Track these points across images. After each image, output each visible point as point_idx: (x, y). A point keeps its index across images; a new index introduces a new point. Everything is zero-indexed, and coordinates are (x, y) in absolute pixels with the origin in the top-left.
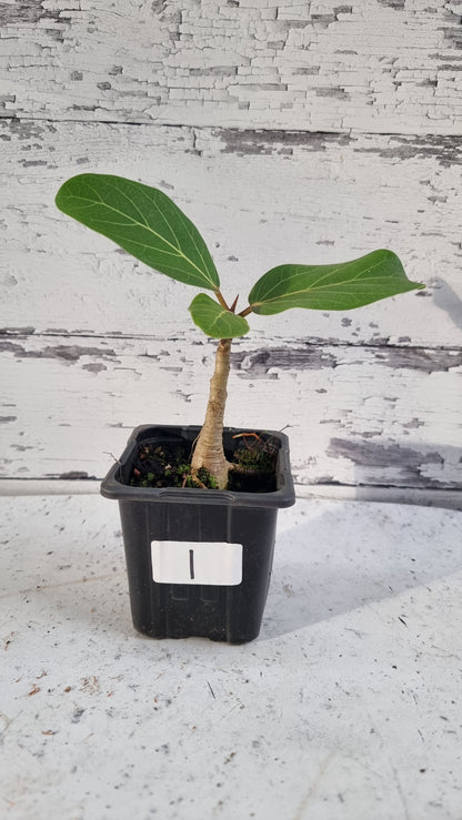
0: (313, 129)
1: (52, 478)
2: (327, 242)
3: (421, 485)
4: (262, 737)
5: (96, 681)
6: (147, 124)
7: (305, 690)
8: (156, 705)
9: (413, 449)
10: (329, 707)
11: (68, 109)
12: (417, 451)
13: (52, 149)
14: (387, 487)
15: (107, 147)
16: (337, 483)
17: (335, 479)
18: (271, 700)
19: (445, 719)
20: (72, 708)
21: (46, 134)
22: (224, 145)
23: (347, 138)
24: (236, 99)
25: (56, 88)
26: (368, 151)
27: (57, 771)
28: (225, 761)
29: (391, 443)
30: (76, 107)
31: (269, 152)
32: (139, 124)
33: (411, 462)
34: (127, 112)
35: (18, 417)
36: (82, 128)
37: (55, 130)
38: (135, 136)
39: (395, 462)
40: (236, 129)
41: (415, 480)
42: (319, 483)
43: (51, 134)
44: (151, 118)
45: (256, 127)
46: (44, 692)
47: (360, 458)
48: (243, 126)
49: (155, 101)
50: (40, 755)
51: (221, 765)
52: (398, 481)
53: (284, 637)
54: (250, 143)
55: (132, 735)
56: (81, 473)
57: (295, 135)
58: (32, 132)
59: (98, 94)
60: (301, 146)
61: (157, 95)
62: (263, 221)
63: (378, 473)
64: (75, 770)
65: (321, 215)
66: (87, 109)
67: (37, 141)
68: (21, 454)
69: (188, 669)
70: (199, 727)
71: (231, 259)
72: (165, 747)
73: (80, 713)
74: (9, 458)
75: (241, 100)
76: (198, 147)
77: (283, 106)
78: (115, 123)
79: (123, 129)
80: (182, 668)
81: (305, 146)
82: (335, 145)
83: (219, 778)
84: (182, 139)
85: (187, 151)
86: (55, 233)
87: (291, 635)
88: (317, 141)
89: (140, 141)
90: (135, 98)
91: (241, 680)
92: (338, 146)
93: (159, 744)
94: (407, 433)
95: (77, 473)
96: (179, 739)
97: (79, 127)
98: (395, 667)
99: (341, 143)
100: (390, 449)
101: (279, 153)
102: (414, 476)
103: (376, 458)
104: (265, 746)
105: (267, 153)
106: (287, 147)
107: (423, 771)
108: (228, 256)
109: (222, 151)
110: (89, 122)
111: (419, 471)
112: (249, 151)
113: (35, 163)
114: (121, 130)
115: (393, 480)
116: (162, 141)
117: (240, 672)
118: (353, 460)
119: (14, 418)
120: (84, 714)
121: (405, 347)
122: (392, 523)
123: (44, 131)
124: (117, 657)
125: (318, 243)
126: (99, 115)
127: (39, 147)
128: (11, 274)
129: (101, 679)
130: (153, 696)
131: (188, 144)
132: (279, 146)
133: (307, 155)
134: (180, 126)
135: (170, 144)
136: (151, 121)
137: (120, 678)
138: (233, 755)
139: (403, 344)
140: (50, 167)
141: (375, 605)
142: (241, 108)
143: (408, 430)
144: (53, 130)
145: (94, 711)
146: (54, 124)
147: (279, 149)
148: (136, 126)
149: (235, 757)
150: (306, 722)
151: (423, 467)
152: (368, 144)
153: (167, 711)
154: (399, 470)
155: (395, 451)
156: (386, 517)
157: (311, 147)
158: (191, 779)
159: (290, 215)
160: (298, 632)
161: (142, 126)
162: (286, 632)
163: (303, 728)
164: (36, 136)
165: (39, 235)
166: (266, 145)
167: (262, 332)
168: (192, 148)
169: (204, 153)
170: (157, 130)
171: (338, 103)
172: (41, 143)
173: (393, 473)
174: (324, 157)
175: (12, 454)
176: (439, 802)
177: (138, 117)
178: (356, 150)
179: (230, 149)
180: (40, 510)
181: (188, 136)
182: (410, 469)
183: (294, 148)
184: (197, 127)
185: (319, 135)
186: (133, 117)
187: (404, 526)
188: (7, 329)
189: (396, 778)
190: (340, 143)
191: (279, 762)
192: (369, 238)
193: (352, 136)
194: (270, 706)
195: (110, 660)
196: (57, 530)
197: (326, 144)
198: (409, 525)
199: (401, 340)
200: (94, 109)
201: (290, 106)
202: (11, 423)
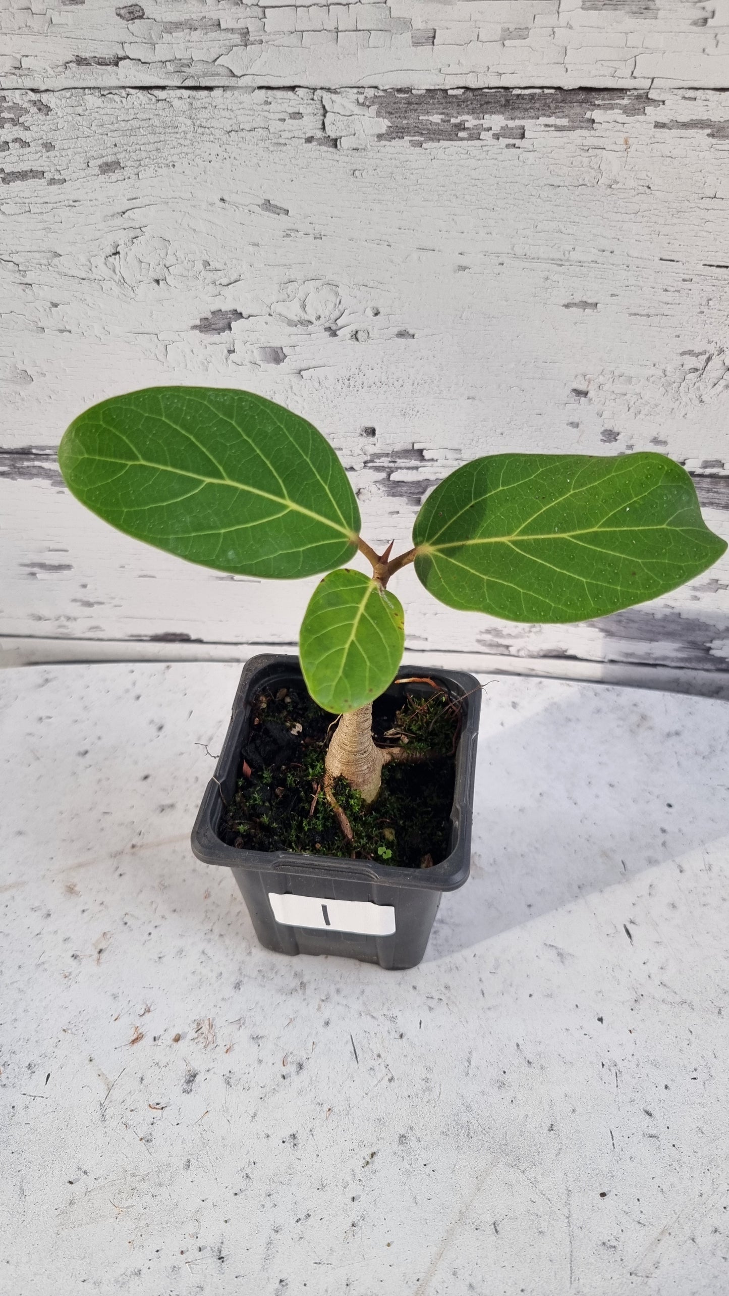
0: (569, 83)
1: (139, 639)
2: (584, 305)
3: (708, 666)
4: (412, 1128)
5: (211, 1026)
6: (225, 88)
7: (474, 1054)
8: (285, 1071)
9: (703, 619)
10: (502, 1085)
11: (66, 65)
12: (711, 623)
13: (49, 146)
14: (655, 665)
15: (152, 138)
16: (573, 658)
17: (570, 652)
18: (429, 1069)
19: (650, 1115)
20: (182, 1070)
21: (32, 117)
22: (383, 124)
23: (643, 99)
24: (406, 24)
25: (36, 23)
26: (685, 125)
27: (169, 1165)
28: (362, 1162)
29: (668, 611)
30: (81, 61)
31: (475, 136)
32: (210, 89)
33: (699, 637)
34: (182, 65)
35: (74, 565)
36: (99, 102)
37: (49, 109)
38: (204, 114)
39: (670, 635)
40: (408, 90)
41: (699, 660)
42: (545, 656)
43: (41, 117)
44: (234, 75)
45: (449, 83)
46: (147, 1041)
47: (614, 628)
48: (422, 82)
49: (236, 38)
50: (147, 1140)
51: (358, 1170)
52: (672, 659)
53: (457, 958)
54: (436, 118)
55: (255, 1115)
56: (181, 635)
57: (532, 96)
58: (5, 115)
59: (118, 30)
60: (543, 120)
61: (241, 25)
62: (463, 268)
63: (641, 648)
64: (188, 1165)
65: (574, 256)
66: (102, 63)
67: (18, 132)
68: (87, 611)
69: (328, 1011)
70: (336, 1110)
71: (402, 334)
72: (294, 1136)
73: (192, 1077)
74: (72, 615)
75: (418, 24)
76: (331, 132)
77: (507, 35)
78: (163, 88)
79: (179, 100)
80: (319, 1008)
81: (552, 120)
82: (616, 114)
83: (354, 1189)
84: (297, 115)
85: (309, 140)
86: (83, 300)
87: (467, 953)
88: (577, 109)
89: (215, 123)
90: (196, 35)
91: (393, 1033)
92: (622, 118)
93: (286, 1133)
94: (696, 598)
95: (174, 635)
96: (310, 1126)
97: (92, 100)
98: (601, 1020)
99: (628, 111)
100: (665, 618)
101: (497, 137)
102: (700, 654)
103: (640, 629)
104: (413, 1143)
105: (471, 138)
106: (511, 124)
107: (603, 1195)
108: (396, 330)
109: (380, 137)
110: (111, 90)
111: (710, 649)
112: (435, 134)
113: (23, 176)
114: (176, 103)
115: (665, 658)
116: (259, 122)
117: (393, 1019)
118: (602, 630)
119: (68, 567)
120: (197, 1079)
121: (711, 476)
122: (651, 728)
123: (27, 111)
124: (237, 986)
125: (567, 306)
126: (128, 74)
127: (25, 144)
128: (21, 367)
129: (218, 1023)
130: (280, 1056)
131: (310, 125)
132: (496, 121)
133: (554, 139)
134: (293, 88)
135: (275, 126)
136: (232, 82)
137: (240, 1022)
138: (373, 1155)
139: (708, 471)
140: (52, 181)
141: (594, 898)
142: (416, 44)
143: (698, 594)
144: (44, 109)
145: (209, 1076)
146: (45, 98)
147: (496, 129)
148: (205, 93)
149: (375, 1158)
150: (469, 1108)
151: (716, 644)
152: (686, 112)
153: (298, 1081)
154: (677, 645)
155: (673, 621)
156: (644, 718)
157: (564, 122)
158: (322, 1187)
159: (515, 256)
160: (479, 948)
161: (216, 93)
162: (461, 946)
163: (464, 1118)
164: (14, 122)
165: (55, 305)
166: (471, 121)
167: (458, 451)
168: (319, 134)
169: (345, 143)
170: (246, 98)
171: (630, 23)
172: (26, 136)
173: (665, 648)
174: (590, 141)
175: (76, 610)
176: (614, 1243)
177: (205, 75)
178: (659, 125)
179: (396, 133)
180: (127, 691)
181: (310, 109)
182: (694, 645)
183: (528, 124)
184: (329, 90)
185: (582, 96)
186: (197, 74)
187: (669, 735)
188: (31, 447)
189: (567, 1204)
190: (626, 111)
191: (428, 1170)
192: (667, 297)
193: (652, 95)
194: (427, 1080)
195: (228, 991)
196: (153, 729)
197: (597, 115)
198: (677, 734)
199: (706, 465)
200: (116, 61)
201: (522, 33)
202: (66, 572)
